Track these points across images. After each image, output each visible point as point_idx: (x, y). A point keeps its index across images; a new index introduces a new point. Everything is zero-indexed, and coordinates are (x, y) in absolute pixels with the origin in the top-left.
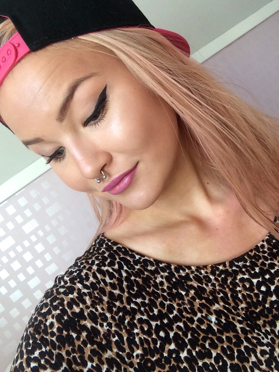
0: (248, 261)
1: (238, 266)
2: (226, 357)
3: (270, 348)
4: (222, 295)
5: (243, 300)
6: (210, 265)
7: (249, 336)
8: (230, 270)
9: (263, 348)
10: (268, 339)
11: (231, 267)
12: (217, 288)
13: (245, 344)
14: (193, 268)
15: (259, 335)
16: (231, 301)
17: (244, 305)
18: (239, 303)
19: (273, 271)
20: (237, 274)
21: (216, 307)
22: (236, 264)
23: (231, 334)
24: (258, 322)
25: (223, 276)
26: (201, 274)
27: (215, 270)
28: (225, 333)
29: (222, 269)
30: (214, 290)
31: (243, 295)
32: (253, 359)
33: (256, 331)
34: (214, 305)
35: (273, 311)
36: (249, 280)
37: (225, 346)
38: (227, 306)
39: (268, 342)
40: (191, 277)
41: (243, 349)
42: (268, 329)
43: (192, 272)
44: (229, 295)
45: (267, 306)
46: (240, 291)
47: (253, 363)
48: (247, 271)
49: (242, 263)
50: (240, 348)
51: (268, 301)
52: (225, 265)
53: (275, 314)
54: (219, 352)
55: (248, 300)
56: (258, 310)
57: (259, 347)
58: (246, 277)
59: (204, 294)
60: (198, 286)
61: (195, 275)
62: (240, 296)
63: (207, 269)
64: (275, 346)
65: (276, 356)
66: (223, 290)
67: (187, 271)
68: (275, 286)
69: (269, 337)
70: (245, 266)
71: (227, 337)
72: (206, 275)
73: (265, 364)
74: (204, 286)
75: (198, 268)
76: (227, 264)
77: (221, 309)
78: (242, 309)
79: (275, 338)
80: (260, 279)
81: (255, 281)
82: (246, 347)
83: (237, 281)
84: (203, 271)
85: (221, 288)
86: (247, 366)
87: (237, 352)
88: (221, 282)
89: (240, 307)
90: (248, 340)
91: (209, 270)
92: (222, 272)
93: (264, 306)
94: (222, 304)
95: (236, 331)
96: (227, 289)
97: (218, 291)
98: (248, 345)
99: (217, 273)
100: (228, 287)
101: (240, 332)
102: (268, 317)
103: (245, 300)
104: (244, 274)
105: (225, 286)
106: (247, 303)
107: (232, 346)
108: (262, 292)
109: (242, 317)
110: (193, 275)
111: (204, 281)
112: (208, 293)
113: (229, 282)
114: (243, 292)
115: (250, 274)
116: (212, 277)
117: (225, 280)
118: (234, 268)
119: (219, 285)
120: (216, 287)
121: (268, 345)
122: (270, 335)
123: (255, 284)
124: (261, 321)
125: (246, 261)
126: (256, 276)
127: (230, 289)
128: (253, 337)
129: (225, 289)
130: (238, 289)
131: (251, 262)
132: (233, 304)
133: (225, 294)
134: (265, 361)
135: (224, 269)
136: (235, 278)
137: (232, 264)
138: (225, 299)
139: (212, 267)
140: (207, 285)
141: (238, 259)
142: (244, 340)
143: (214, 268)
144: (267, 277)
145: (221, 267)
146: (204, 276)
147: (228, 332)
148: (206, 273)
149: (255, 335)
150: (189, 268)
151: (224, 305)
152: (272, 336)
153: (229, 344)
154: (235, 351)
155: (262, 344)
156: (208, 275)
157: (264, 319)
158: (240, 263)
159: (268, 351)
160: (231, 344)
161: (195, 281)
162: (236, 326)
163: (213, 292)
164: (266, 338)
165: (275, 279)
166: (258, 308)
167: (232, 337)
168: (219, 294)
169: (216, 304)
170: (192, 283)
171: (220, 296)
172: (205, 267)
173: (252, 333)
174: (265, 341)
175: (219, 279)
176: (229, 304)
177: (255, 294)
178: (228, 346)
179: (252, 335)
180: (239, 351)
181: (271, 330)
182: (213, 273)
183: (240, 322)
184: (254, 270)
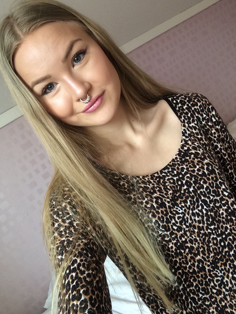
0: (170, 168)
1: (165, 173)
2: (160, 222)
3: (183, 215)
4: (158, 189)
5: (170, 189)
6: (150, 175)
7: (172, 210)
8: (161, 176)
9: (179, 215)
10: (182, 210)
11: (161, 174)
12: (156, 185)
13: (170, 214)
14: (141, 177)
15: (177, 209)
16: (163, 191)
17: (171, 192)
18: (168, 191)
19: (183, 173)
20: (165, 177)
21: (155, 195)
22: (164, 171)
23: (163, 209)
24: (177, 202)
25: (158, 179)
26: (145, 180)
27: (153, 177)
28: (160, 208)
29: (157, 176)
30: (154, 187)
31: (170, 187)
32: (173, 221)
33: (176, 207)
34: (154, 194)
35: (185, 194)
36: (172, 179)
37: (160, 216)
38: (161, 194)
39: (183, 212)
40: (140, 182)
41: (168, 217)
42: (183, 205)
43: (141, 179)
44: (162, 188)
45: (182, 192)
46: (168, 185)
47: (173, 223)
48: (170, 174)
49: (167, 170)
50: (167, 217)
51: (182, 190)
52: (158, 173)
53: (187, 196)
54: (156, 219)
55: (173, 189)
56: (177, 195)
57: (177, 215)
58: (170, 177)
59: (148, 190)
60: (144, 186)
61: (142, 181)
62: (168, 187)
63: (148, 177)
64: (186, 213)
65: (185, 219)
66: (159, 186)
67: (137, 179)
68: (185, 181)
69: (183, 209)
70: (169, 172)
71: (161, 210)
72: (148, 180)
73: (179, 223)
74: (148, 186)
75: (144, 177)
76: (159, 173)
77: (158, 196)
78: (170, 194)
79: (186, 209)
80: (178, 177)
81: (175, 178)
82: (170, 216)
83: (166, 181)
84: (146, 178)
85: (158, 186)
86: (170, 225)
87: (166, 219)
88: (157, 183)
89: (169, 193)
90: (171, 212)
91: (150, 177)
92: (157, 177)
93: (181, 192)
94: (158, 193)
95: (166, 207)
96: (161, 186)
97: (156, 187)
98: (171, 215)
99: (154, 178)
100: (161, 184)
101: (168, 208)
102: (182, 198)
103: (172, 189)
104: (169, 176)
105: (160, 184)
106: (173, 190)
107: (164, 216)
108: (179, 185)
109: (170, 199)
110: (141, 181)
111: (148, 183)
112: (150, 189)
113: (161, 182)
114: (170, 185)
115: (172, 175)
116: (152, 181)
117: (159, 182)
118: (163, 174)
119: (157, 184)
120: (154, 185)
121: (182, 213)
122: (184, 208)
123: (176, 180)
124: (179, 201)
125: (169, 169)
126: (175, 176)
127: (163, 185)
128: (174, 211)
129: (160, 185)
130: (167, 184)
131: (172, 168)
132: (165, 192)
133: (160, 188)
134: (179, 222)
135: (158, 176)
136: (165, 179)
137: (161, 172)
138: (160, 191)
139: (151, 175)
140: (149, 185)
141: (164, 169)
142: (169, 212)
143: (152, 176)
144: (181, 176)
145: (156, 175)
146: (147, 181)
147: (162, 208)
148: (148, 179)
149: (175, 209)
150: (138, 177)
151: (160, 193)
152: (185, 208)
153: (162, 215)
154: (165, 219)
155: (179, 213)
156: (150, 180)
157: (181, 200)
158: (166, 170)
159: (182, 217)
160: (163, 215)
161: (142, 184)
162: (166, 205)
163: (153, 188)
164: (181, 209)
165: (185, 177)
166: (177, 193)
167: (164, 211)
168: (156, 188)
169: (155, 194)
170: (141, 185)
171: (157, 189)
172: (148, 176)
173: (173, 208)
174: (181, 211)
175: (156, 181)
176: (163, 193)
177: (176, 186)
178: (162, 216)
179: (173, 209)
180: (167, 218)
181: (185, 205)
182: (152, 178)
183: (168, 202)
184: (174, 173)
